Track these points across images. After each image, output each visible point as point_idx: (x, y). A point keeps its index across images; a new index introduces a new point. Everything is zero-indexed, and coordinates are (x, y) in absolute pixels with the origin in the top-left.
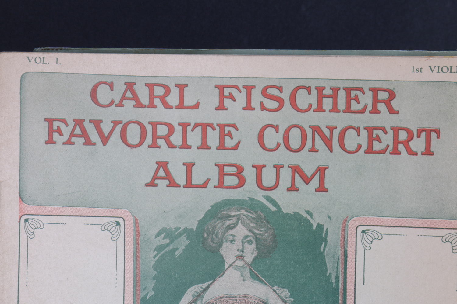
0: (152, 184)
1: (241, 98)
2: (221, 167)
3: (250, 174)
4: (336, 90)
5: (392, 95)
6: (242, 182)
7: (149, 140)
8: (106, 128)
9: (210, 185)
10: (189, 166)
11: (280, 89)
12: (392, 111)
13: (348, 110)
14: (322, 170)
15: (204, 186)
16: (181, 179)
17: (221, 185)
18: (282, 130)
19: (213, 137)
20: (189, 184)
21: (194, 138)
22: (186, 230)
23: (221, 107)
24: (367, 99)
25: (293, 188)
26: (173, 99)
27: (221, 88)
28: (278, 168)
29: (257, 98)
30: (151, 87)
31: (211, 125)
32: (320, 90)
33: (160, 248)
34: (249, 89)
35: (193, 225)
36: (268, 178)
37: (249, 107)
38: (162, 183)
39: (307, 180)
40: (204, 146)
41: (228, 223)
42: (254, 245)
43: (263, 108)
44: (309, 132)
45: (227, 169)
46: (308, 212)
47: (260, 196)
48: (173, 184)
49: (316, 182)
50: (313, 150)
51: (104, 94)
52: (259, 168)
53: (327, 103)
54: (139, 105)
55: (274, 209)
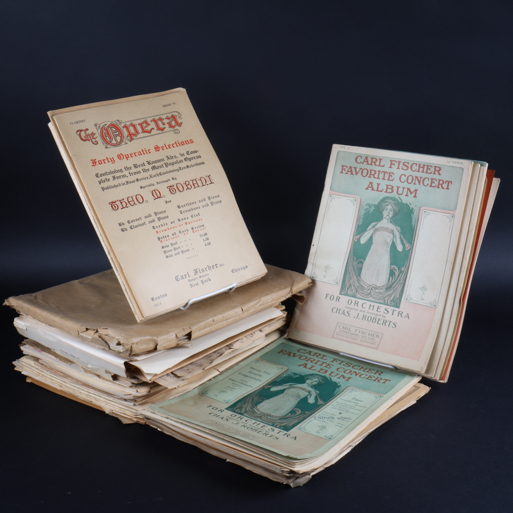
0: (367, 189)
1: (397, 165)
2: (387, 186)
3: (395, 189)
4: (424, 166)
5: (440, 169)
6: (393, 191)
7: (369, 175)
8: (358, 170)
9: (383, 191)
10: (378, 184)
11: (408, 163)
12: (439, 174)
13: (427, 172)
14: (416, 191)
15: (381, 191)
16: (376, 189)
17: (386, 192)
18: (406, 177)
19: (387, 176)
20: (377, 190)
21: (381, 176)
22: (374, 205)
23: (391, 167)
24: (433, 169)
25: (407, 195)
26: (377, 163)
27: (391, 161)
28: (404, 188)
29: (401, 165)
30: (372, 158)
31: (387, 172)
32: (420, 165)
33: (366, 209)
34: (399, 162)
35: (376, 203)
36: (400, 191)
37: (398, 168)
38: (370, 189)
39: (411, 193)
40: (384, 179)
41: (387, 204)
42: (392, 212)
43: (402, 169)
44: (414, 178)
45: (389, 187)
46: (410, 204)
47: (397, 196)
48: (373, 190)
49: (413, 194)
50: (415, 184)
51: (359, 160)
52: (398, 188)
53: (421, 169)
54: (368, 164)
55: (400, 201)
